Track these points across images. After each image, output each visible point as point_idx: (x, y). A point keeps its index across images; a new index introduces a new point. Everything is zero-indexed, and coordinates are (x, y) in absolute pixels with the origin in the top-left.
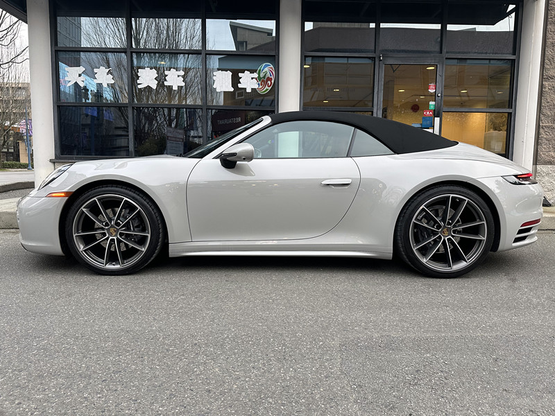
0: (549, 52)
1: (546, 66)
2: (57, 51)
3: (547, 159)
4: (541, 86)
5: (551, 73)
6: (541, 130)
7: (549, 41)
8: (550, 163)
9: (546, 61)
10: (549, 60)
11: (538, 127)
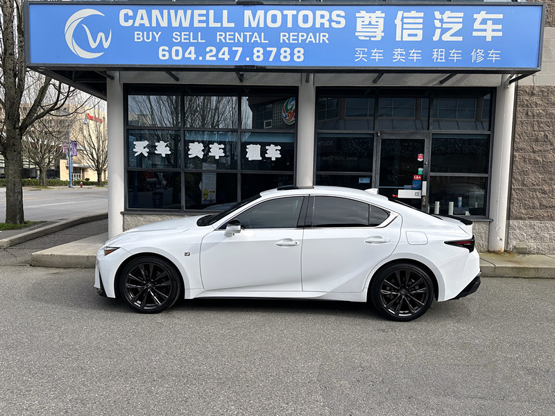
0: (518, 129)
1: (516, 140)
2: (127, 130)
3: (519, 215)
4: (513, 157)
5: (521, 145)
6: (513, 192)
7: (518, 120)
8: (521, 219)
9: (517, 136)
10: (519, 135)
11: (510, 189)
